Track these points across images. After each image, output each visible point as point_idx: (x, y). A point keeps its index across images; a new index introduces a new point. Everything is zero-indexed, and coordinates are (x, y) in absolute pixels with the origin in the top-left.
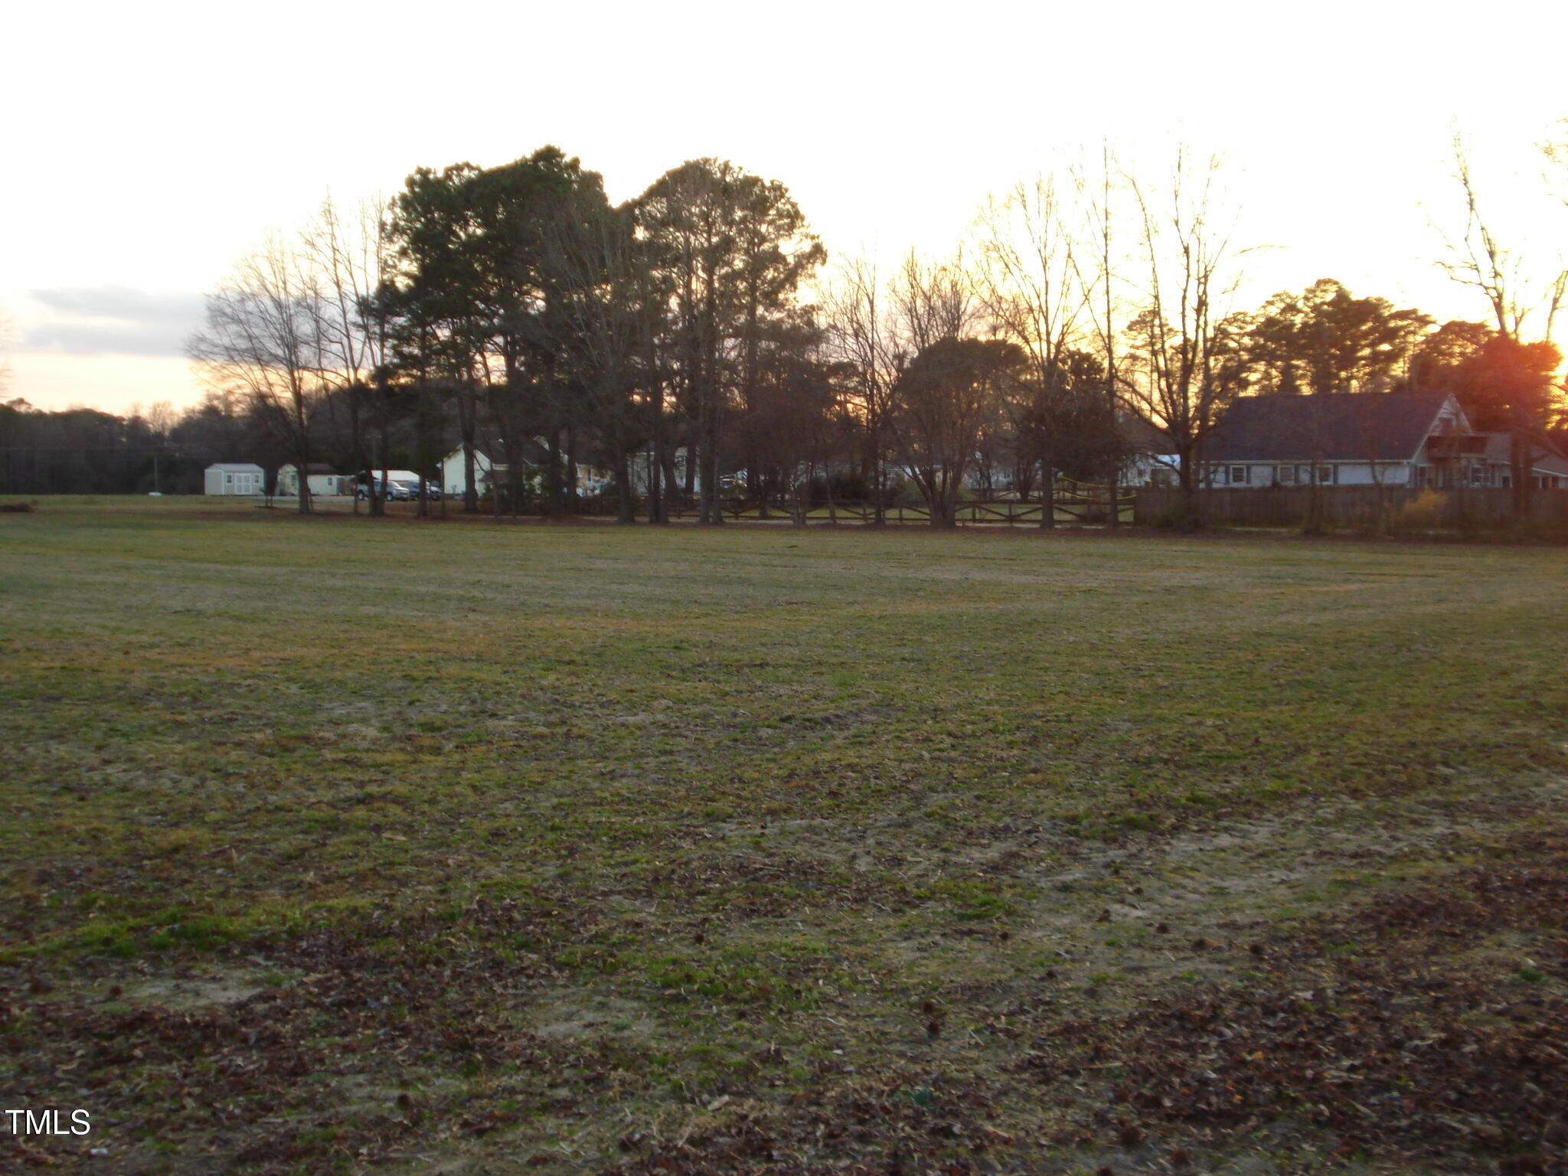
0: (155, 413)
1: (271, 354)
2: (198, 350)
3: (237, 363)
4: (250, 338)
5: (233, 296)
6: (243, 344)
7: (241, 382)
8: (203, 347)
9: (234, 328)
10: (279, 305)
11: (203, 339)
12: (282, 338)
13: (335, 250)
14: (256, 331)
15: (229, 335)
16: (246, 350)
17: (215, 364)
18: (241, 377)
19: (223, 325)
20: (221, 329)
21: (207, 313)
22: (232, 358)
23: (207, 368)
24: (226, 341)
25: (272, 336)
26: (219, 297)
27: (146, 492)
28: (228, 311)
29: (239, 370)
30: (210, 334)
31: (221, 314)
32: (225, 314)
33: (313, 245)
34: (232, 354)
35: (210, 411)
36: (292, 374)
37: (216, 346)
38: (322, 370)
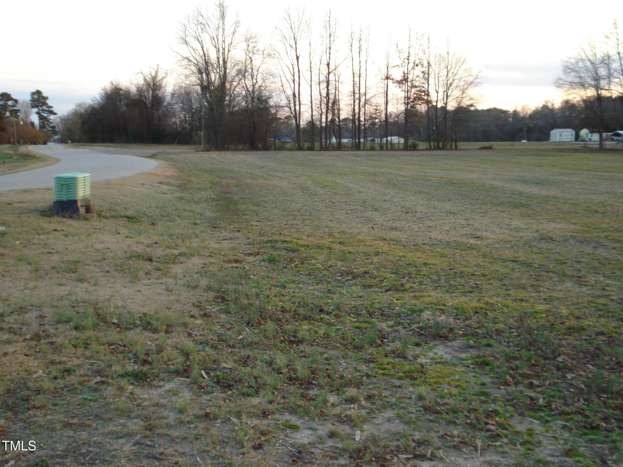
0: (523, 109)
1: (589, 84)
2: (559, 84)
3: (574, 89)
4: (580, 77)
5: (573, 61)
6: (577, 80)
7: (577, 96)
8: (561, 82)
9: (573, 74)
10: (592, 63)
11: (560, 79)
12: (593, 77)
13: (618, 40)
14: (582, 75)
15: (572, 78)
16: (578, 83)
17: (565, 89)
18: (576, 93)
19: (569, 73)
20: (568, 75)
21: (562, 68)
22: (572, 86)
23: (563, 90)
24: (570, 79)
25: (590, 77)
26: (568, 62)
27: (520, 140)
28: (571, 67)
29: (575, 91)
30: (564, 77)
31: (568, 69)
32: (570, 68)
33: (608, 38)
34: (572, 85)
35: (545, 107)
36: (597, 91)
37: (566, 81)
38: (611, 90)
